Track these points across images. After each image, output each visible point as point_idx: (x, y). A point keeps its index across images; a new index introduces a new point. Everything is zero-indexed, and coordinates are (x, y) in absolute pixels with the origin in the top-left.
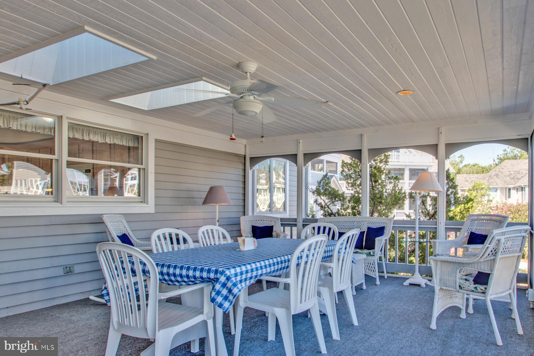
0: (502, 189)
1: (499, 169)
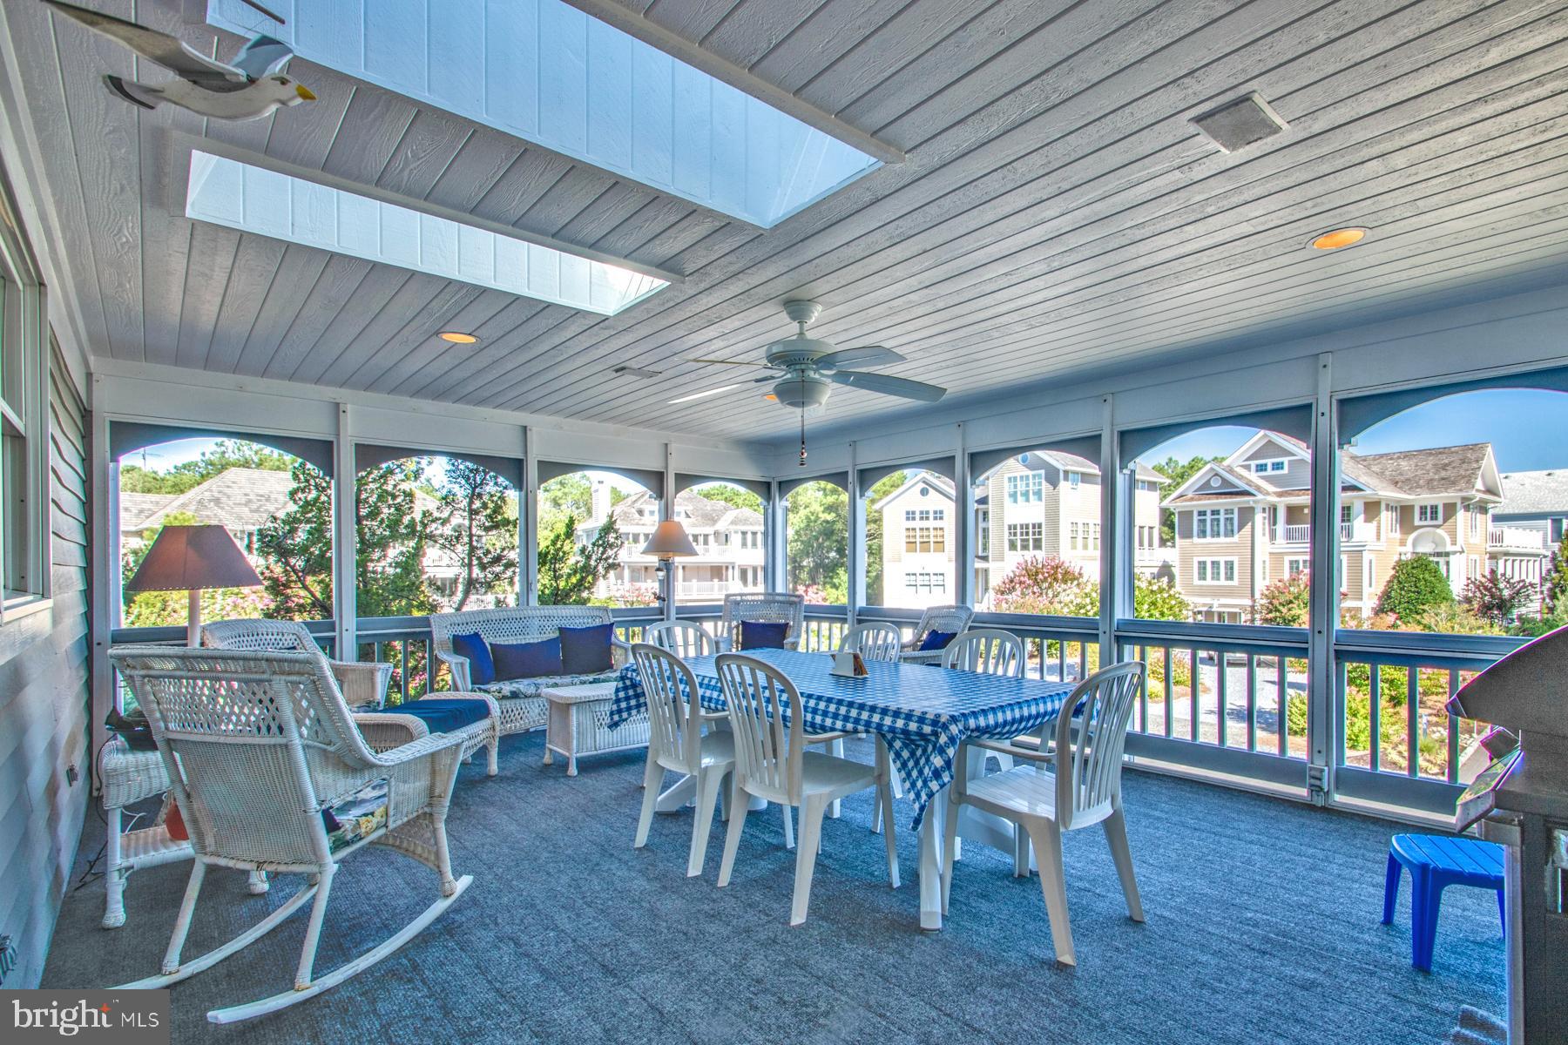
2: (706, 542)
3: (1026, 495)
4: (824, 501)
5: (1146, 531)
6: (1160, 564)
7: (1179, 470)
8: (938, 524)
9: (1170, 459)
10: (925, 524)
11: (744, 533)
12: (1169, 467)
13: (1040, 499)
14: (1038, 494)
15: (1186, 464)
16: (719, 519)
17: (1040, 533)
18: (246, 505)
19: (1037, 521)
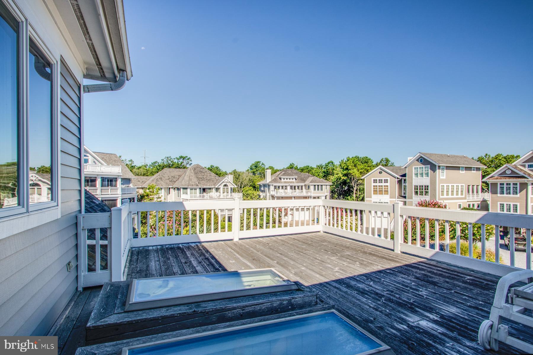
0: (165, 188)
1: (162, 174)
2: (302, 189)
3: (422, 174)
4: (343, 172)
5: (475, 187)
6: (481, 200)
7: (490, 159)
8: (386, 184)
9: (487, 154)
10: (381, 184)
11: (315, 186)
12: (486, 157)
13: (428, 176)
14: (427, 174)
15: (494, 156)
16: (306, 180)
17: (427, 189)
18: (168, 179)
19: (426, 184)
